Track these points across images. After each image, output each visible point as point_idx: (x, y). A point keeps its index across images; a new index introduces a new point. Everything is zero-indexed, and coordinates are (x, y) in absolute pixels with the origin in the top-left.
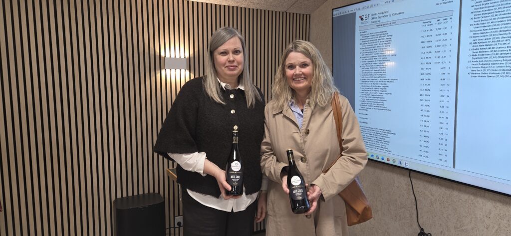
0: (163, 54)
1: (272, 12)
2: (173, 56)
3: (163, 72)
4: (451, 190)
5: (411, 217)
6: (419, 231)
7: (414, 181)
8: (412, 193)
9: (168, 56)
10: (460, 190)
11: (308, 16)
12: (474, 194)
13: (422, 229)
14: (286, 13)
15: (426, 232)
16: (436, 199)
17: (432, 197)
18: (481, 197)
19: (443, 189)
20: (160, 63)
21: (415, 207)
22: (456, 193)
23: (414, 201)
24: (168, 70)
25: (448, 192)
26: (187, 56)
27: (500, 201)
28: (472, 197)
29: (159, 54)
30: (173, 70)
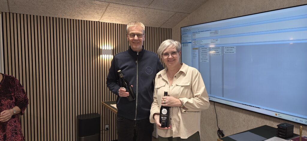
0: (101, 48)
2: (105, 49)
3: (101, 56)
5: (215, 124)
6: (218, 129)
7: (216, 107)
8: (215, 113)
9: (103, 49)
14: (160, 28)
15: (221, 130)
17: (223, 114)
19: (227, 110)
20: (100, 52)
21: (216, 119)
22: (232, 111)
23: (216, 116)
24: (103, 55)
25: (229, 111)
26: (112, 48)
27: (248, 114)
28: (238, 113)
29: (99, 48)
30: (106, 55)
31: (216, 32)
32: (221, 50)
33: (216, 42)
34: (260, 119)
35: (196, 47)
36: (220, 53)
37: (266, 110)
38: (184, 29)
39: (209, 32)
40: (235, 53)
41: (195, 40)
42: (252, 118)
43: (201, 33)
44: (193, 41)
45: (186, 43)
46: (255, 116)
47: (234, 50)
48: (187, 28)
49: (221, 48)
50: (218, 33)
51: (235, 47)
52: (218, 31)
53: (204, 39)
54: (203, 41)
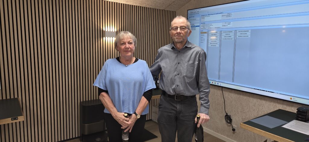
0: (104, 29)
1: (157, 9)
2: (109, 31)
3: (104, 38)
4: (240, 95)
5: (222, 109)
6: (225, 115)
7: (224, 92)
8: (223, 98)
9: (106, 30)
10: (243, 95)
11: (175, 12)
12: (249, 96)
13: (227, 113)
14: (164, 10)
15: (228, 114)
16: (233, 100)
17: (231, 99)
18: (252, 97)
19: (236, 95)
20: (103, 34)
21: (224, 104)
22: (241, 96)
23: (224, 101)
24: (106, 38)
25: (238, 96)
26: (116, 30)
28: (248, 98)
29: (102, 29)
30: (109, 38)
31: (228, 14)
32: (233, 34)
33: (229, 25)
34: (272, 103)
35: (204, 31)
36: (233, 37)
37: (280, 94)
38: (191, 12)
39: (221, 15)
40: (249, 36)
41: (204, 23)
42: (263, 102)
43: (211, 16)
44: (202, 25)
45: (193, 26)
46: (266, 100)
47: (249, 34)
48: (195, 10)
49: (233, 32)
50: (231, 15)
51: (250, 31)
52: (231, 14)
53: (215, 23)
54: (212, 24)
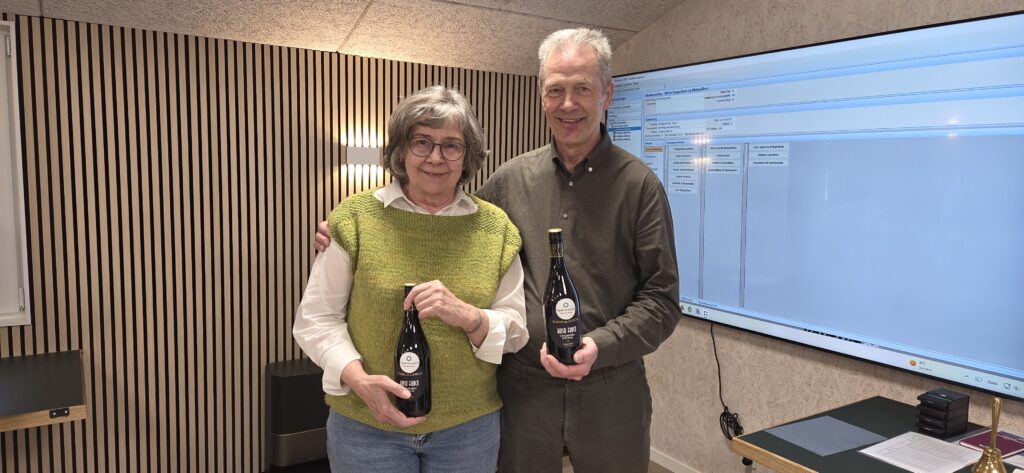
0: (343, 142)
1: (514, 76)
2: (359, 145)
3: (344, 168)
4: (763, 349)
5: (713, 392)
6: (722, 411)
7: (716, 338)
8: (714, 357)
9: (351, 144)
10: (774, 348)
13: (726, 408)
15: (732, 411)
16: (745, 364)
17: (739, 361)
19: (754, 348)
20: (339, 155)
21: (717, 376)
22: (769, 352)
23: (716, 367)
24: (351, 166)
25: (760, 352)
29: (337, 141)
30: (359, 166)
31: (724, 94)
32: (738, 155)
33: (725, 128)
34: (860, 378)
35: (655, 144)
36: (737, 164)
37: (880, 347)
39: (702, 94)
40: (786, 163)
41: (656, 119)
42: (835, 373)
43: (673, 97)
44: (648, 124)
45: (623, 129)
46: (843, 367)
47: (783, 155)
48: (629, 80)
49: (739, 148)
50: (732, 97)
51: (787, 146)
52: (732, 93)
53: (686, 119)
54: (679, 123)
